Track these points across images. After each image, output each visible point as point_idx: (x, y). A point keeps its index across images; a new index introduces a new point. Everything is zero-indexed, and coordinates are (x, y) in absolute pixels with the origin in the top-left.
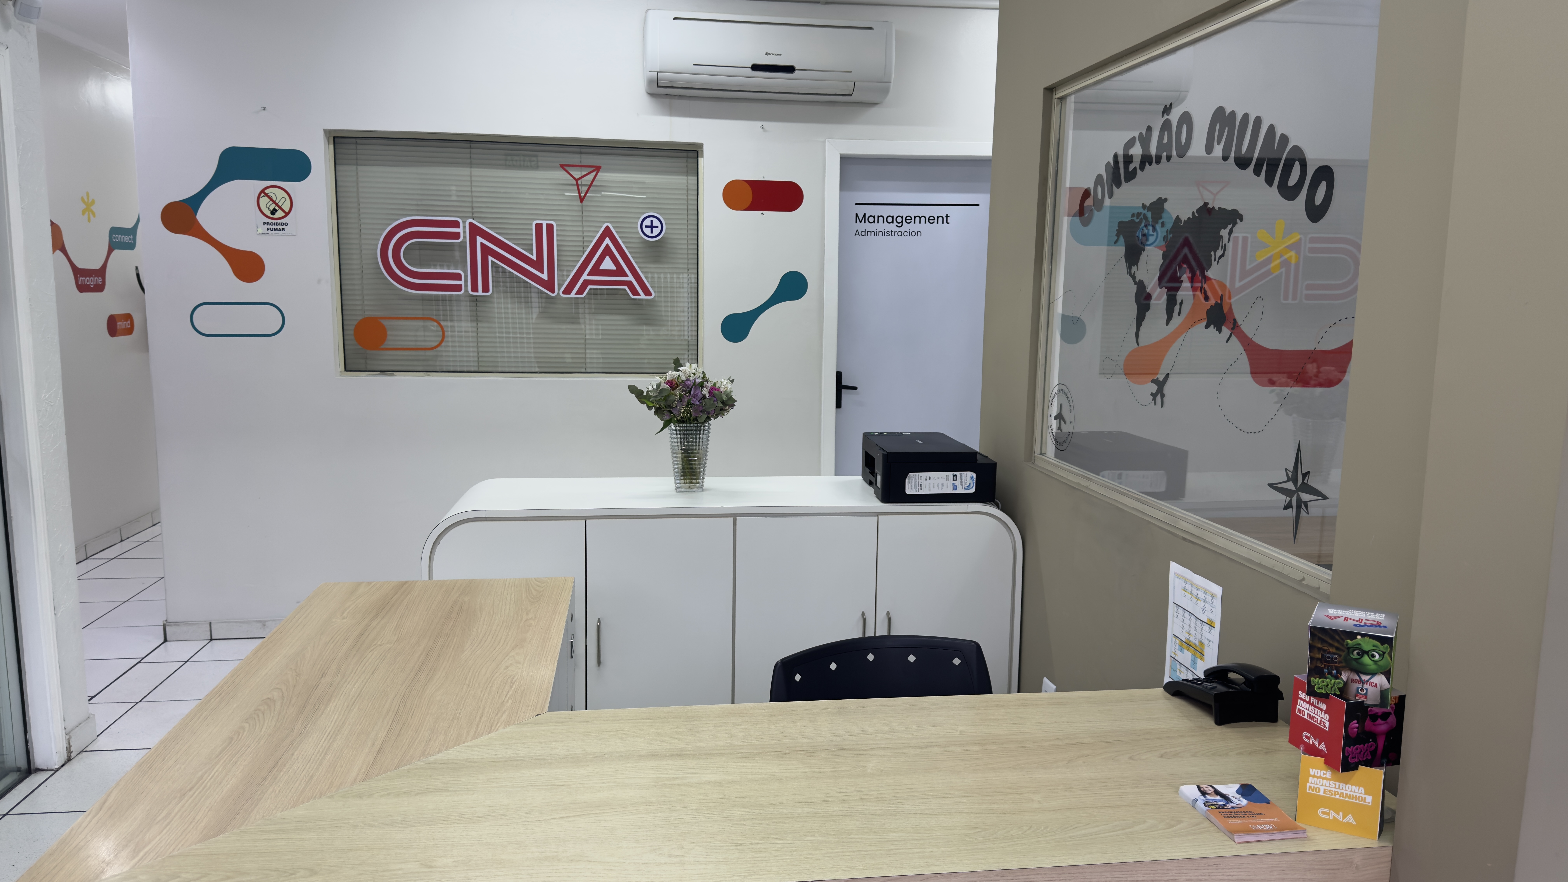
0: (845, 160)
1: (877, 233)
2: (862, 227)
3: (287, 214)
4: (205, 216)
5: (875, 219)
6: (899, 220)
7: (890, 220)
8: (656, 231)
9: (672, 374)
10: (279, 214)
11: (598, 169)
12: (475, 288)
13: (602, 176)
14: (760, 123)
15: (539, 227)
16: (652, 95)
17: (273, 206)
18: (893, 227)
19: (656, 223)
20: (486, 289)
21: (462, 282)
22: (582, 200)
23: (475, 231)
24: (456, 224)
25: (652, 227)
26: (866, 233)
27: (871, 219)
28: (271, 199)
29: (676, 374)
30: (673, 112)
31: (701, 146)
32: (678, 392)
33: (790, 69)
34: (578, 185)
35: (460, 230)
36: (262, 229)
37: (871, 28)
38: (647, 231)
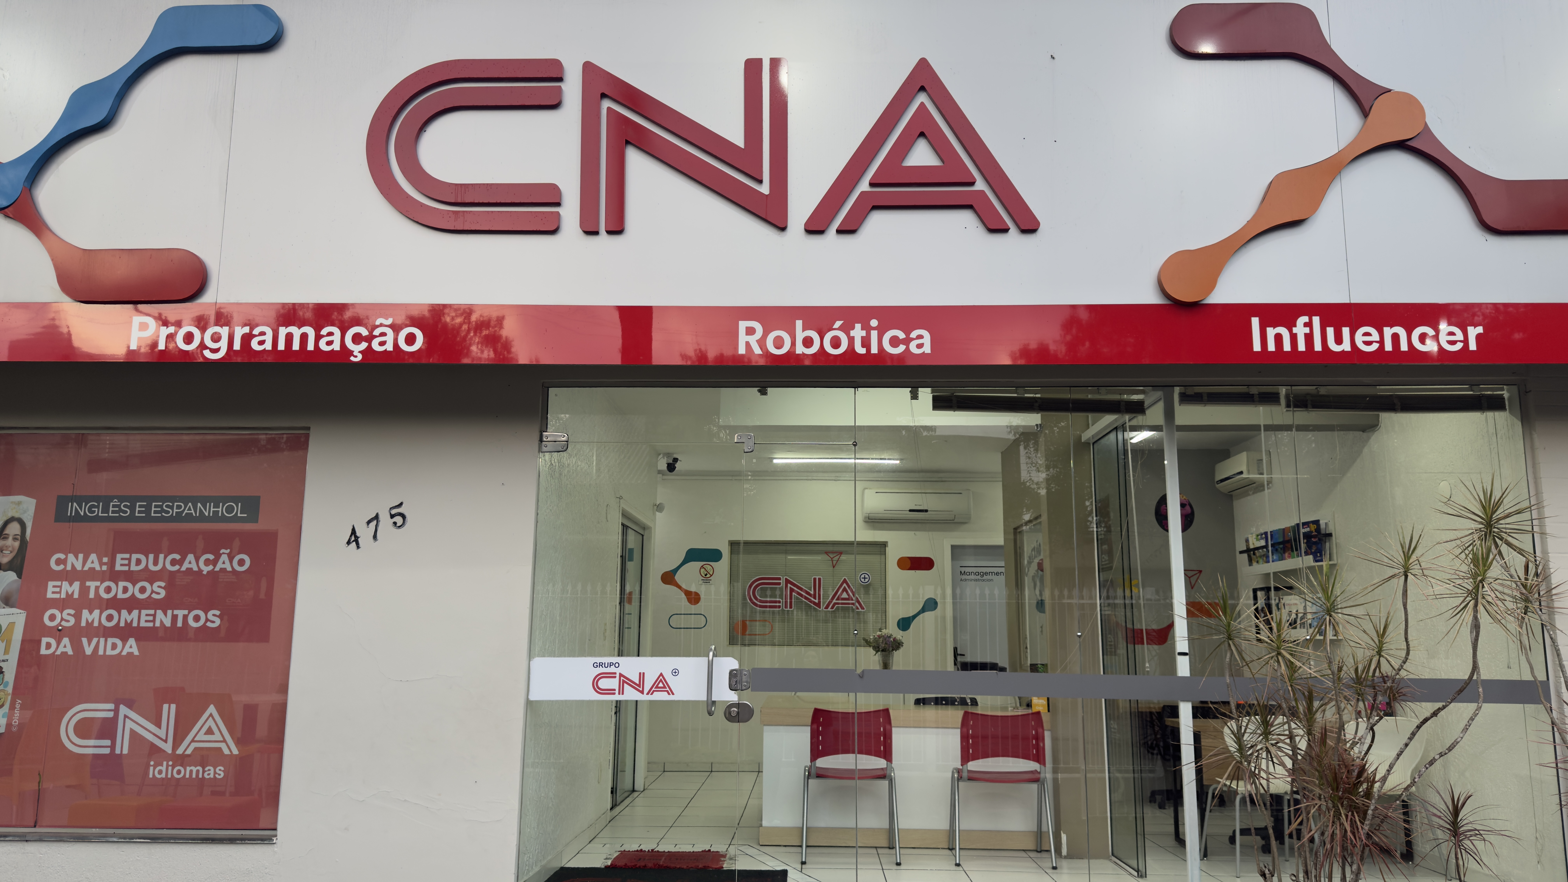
0: (953, 547)
1: (971, 580)
2: (964, 577)
3: (711, 576)
4: (678, 577)
5: (970, 574)
6: (982, 574)
7: (977, 574)
8: (867, 580)
9: (879, 633)
10: (708, 576)
11: (841, 553)
12: (786, 607)
13: (843, 557)
14: (914, 532)
15: (815, 579)
16: (865, 522)
17: (706, 572)
18: (979, 577)
19: (867, 576)
20: (791, 607)
21: (781, 604)
22: (834, 567)
23: (787, 581)
24: (779, 579)
25: (865, 578)
26: (966, 580)
27: (968, 574)
28: (705, 569)
29: (880, 633)
30: (875, 528)
31: (887, 542)
32: (881, 639)
33: (926, 511)
34: (832, 561)
35: (781, 581)
36: (701, 582)
37: (961, 493)
38: (863, 580)
